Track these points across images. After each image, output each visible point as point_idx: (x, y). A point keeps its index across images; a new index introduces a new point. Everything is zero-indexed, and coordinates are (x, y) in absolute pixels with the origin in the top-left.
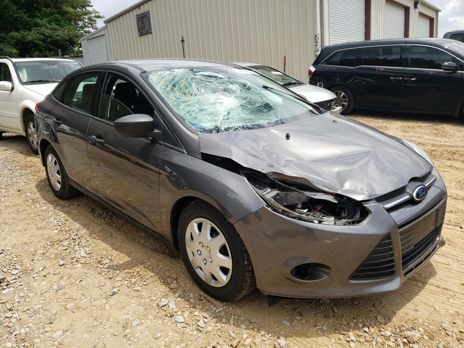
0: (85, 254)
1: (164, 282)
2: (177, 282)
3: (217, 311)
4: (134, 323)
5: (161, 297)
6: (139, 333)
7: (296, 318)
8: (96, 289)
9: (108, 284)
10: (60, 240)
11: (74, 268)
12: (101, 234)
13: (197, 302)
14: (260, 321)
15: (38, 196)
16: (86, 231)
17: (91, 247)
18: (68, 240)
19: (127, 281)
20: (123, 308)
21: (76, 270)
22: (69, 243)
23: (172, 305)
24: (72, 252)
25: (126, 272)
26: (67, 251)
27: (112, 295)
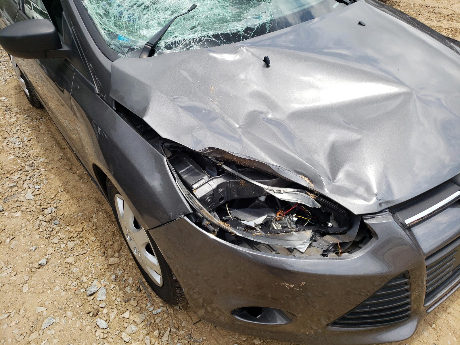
0: (32, 195)
1: (104, 253)
2: (120, 254)
3: (154, 313)
4: (46, 322)
5: (94, 277)
6: (46, 340)
7: (255, 341)
8: (25, 255)
9: (42, 246)
10: (11, 172)
11: (12, 217)
12: (59, 164)
13: (134, 292)
14: (205, 338)
15: (12, 102)
16: (44, 158)
17: (42, 185)
18: (20, 172)
19: (64, 245)
20: (43, 292)
21: (14, 221)
22: (20, 176)
23: (101, 296)
24: (20, 190)
25: (67, 230)
26: (14, 190)
27: (38, 268)
